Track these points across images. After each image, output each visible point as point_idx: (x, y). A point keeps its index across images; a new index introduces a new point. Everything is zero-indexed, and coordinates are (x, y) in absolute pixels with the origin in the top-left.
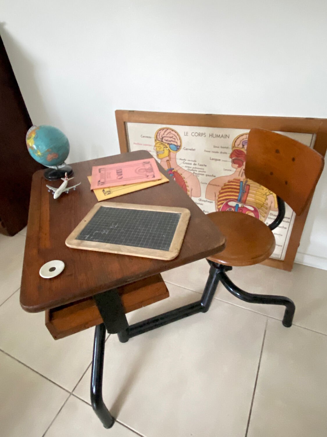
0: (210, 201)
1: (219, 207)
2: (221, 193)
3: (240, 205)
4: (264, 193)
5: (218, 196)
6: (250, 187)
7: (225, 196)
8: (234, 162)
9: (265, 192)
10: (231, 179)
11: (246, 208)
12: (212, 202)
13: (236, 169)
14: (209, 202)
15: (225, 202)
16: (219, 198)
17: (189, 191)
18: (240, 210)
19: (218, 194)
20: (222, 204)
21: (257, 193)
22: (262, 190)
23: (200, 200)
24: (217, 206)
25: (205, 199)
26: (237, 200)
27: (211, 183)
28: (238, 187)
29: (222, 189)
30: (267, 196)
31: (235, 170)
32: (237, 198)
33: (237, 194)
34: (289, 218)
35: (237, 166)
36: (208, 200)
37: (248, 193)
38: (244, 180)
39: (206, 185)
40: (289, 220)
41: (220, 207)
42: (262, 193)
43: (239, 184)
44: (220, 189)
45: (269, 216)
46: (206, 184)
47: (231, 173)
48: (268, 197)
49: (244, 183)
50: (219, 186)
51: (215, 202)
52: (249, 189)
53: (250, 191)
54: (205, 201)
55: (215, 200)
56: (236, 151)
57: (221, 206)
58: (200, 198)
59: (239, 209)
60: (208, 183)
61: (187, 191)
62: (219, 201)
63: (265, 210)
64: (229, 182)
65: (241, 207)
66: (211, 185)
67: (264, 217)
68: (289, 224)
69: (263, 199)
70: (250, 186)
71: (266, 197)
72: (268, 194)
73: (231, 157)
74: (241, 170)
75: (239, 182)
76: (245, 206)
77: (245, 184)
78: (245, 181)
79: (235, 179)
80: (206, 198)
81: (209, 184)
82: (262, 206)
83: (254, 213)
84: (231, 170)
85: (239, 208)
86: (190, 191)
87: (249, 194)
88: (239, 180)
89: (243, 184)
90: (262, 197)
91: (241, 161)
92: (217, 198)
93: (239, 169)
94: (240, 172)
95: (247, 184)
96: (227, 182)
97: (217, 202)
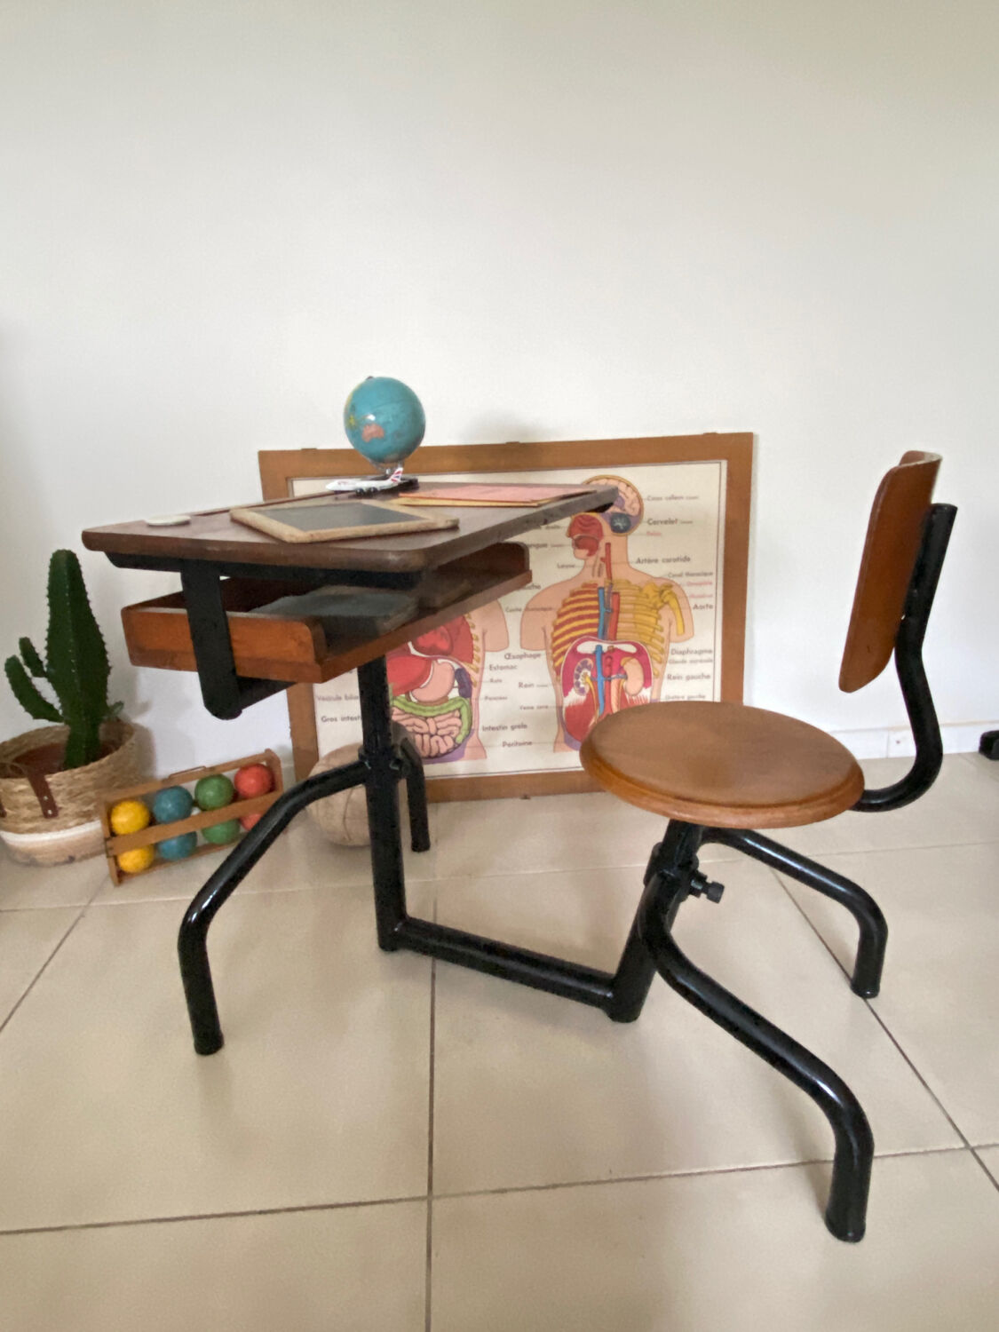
0: (533, 653)
1: (557, 664)
2: (557, 627)
3: (605, 647)
4: (651, 605)
5: (552, 634)
6: (622, 598)
7: (568, 632)
8: (578, 545)
9: (654, 601)
10: (577, 586)
11: (619, 650)
12: (539, 655)
13: (585, 560)
14: (531, 656)
15: (569, 647)
16: (555, 639)
17: (477, 639)
18: (607, 658)
19: (550, 629)
20: (563, 653)
21: (637, 607)
22: (646, 600)
23: (509, 656)
24: (552, 663)
25: (521, 652)
26: (595, 634)
27: (530, 607)
28: (594, 603)
29: (560, 616)
30: (658, 609)
31: (581, 563)
32: (595, 630)
33: (595, 621)
34: (710, 652)
35: (584, 552)
36: (529, 652)
37: (618, 612)
38: (605, 582)
39: (519, 614)
40: (711, 656)
41: (560, 665)
42: (647, 606)
43: (596, 595)
44: (555, 616)
45: (671, 657)
46: (520, 610)
47: (572, 573)
48: (661, 612)
49: (606, 590)
50: (550, 609)
51: (547, 654)
52: (619, 603)
53: (622, 606)
54: (520, 657)
55: (546, 649)
56: (580, 519)
57: (563, 660)
58: (507, 651)
59: (604, 657)
60: (523, 606)
61: (472, 639)
62: (554, 650)
63: (659, 643)
64: (573, 594)
65: (609, 651)
66: (533, 610)
67: (660, 662)
68: (711, 664)
69: (652, 620)
70: (621, 594)
71: (657, 613)
72: (659, 605)
73: (570, 534)
74: (596, 562)
75: (595, 589)
76: (616, 646)
77: (609, 592)
78: (608, 584)
79: (585, 585)
80: (522, 647)
81: (527, 609)
82: (652, 637)
83: (637, 659)
84: (573, 566)
85: (603, 654)
86: (480, 637)
87: (621, 616)
88: (595, 585)
89: (604, 592)
90: (650, 616)
91: (593, 538)
92: (550, 641)
93: (591, 560)
94: (594, 566)
95: (613, 591)
96: (568, 594)
97: (550, 651)
